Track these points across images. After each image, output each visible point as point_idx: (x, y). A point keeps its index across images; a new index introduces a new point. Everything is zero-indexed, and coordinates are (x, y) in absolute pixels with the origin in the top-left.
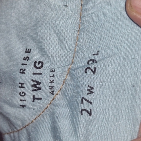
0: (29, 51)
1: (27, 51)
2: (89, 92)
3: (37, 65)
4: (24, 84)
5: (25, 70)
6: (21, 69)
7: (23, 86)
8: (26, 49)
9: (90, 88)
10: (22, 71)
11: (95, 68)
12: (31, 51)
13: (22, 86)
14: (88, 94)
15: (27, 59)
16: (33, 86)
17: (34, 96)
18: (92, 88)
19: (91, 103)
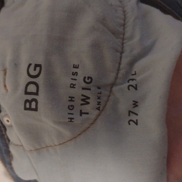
0: (77, 66)
1: (75, 66)
2: (134, 106)
3: (86, 80)
4: (74, 98)
5: (75, 85)
6: (72, 84)
7: (73, 99)
8: (74, 65)
9: (134, 103)
10: (72, 86)
11: (136, 85)
12: (79, 66)
13: (71, 99)
14: (134, 107)
15: (76, 74)
16: (82, 100)
17: (81, 111)
18: (137, 102)
19: (137, 115)
